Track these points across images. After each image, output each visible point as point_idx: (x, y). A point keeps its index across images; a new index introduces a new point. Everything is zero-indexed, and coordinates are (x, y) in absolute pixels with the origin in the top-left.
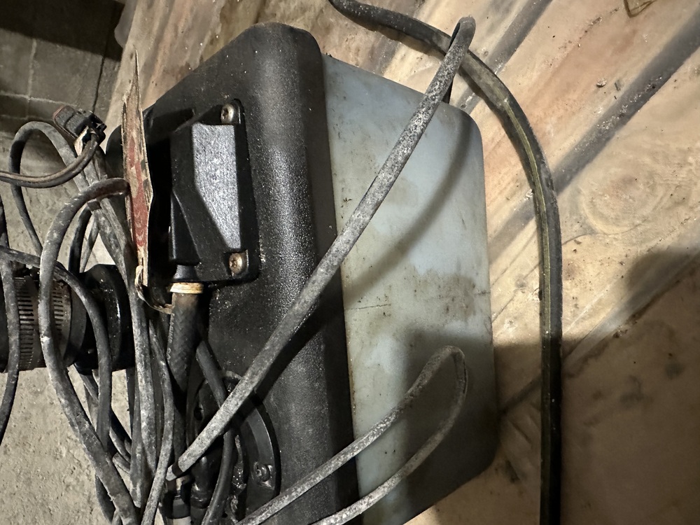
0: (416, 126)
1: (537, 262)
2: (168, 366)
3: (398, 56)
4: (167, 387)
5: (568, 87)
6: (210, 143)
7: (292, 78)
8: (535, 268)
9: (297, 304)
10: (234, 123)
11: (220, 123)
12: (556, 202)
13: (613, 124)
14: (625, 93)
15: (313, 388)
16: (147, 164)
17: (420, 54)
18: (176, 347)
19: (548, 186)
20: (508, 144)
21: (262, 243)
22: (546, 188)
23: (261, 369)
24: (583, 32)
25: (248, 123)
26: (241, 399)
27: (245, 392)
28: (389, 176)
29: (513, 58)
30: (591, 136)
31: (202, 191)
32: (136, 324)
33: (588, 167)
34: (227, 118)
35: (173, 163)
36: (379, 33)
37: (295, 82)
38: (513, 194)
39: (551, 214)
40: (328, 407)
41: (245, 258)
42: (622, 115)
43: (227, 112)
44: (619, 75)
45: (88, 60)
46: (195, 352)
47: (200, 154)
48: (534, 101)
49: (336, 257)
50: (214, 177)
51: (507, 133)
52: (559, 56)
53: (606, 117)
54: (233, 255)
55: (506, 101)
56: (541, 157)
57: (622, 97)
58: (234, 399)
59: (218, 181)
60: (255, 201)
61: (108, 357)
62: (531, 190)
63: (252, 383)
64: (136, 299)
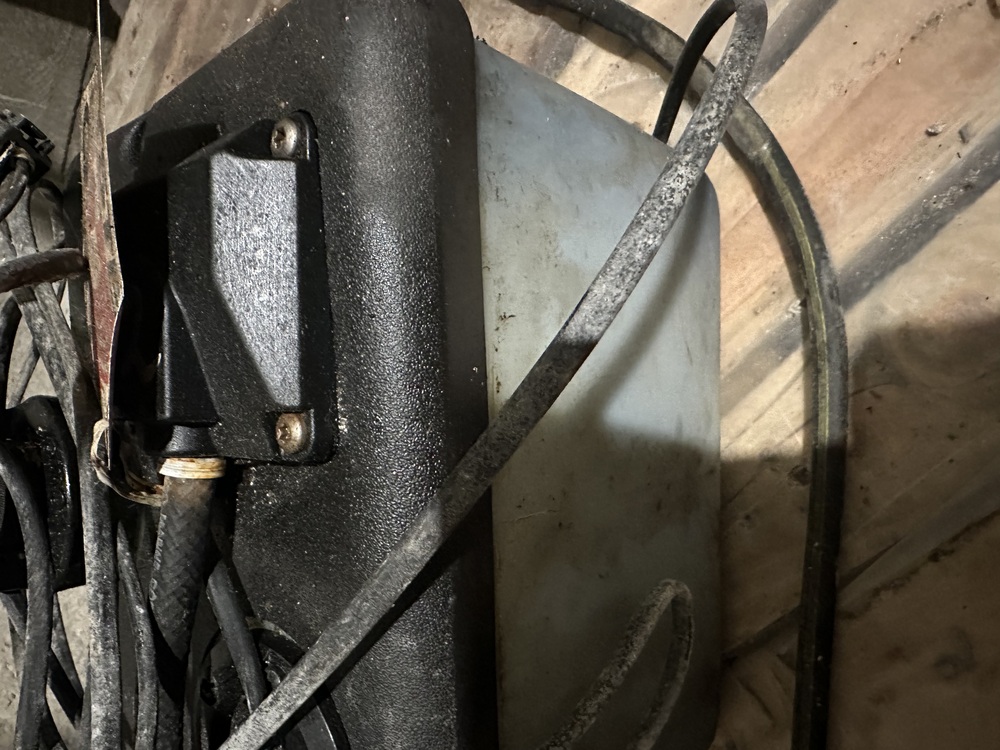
0: (673, 190)
1: (801, 421)
2: (151, 615)
3: (579, 59)
4: (146, 658)
5: (876, 133)
6: (245, 195)
7: (416, 77)
8: (797, 431)
9: (412, 541)
10: (296, 156)
11: (268, 155)
12: (843, 326)
13: (952, 200)
14: (976, 149)
15: (430, 679)
16: (113, 230)
17: (615, 59)
18: (168, 577)
19: (832, 297)
20: (761, 223)
21: (343, 396)
22: (829, 301)
23: (330, 659)
24: (908, 39)
25: (324, 159)
26: (289, 709)
27: (297, 699)
28: (615, 292)
29: (777, 77)
30: (911, 219)
31: (227, 290)
32: (90, 535)
33: (902, 270)
34: (282, 147)
35: (172, 229)
36: (546, 19)
37: (423, 85)
38: (766, 305)
39: (835, 346)
40: (457, 714)
41: (308, 424)
42: (968, 186)
43: (283, 134)
44: (967, 117)
45: (68, 35)
46: (206, 583)
47: (225, 215)
48: (813, 150)
49: (497, 450)
50: (252, 263)
51: (760, 202)
52: (861, 77)
53: (940, 189)
54: (285, 417)
55: (765, 147)
56: (823, 248)
57: (970, 155)
58: (274, 708)
59: (259, 271)
60: (331, 314)
61: (47, 571)
62: (799, 302)
63: (312, 682)
64: (91, 485)
